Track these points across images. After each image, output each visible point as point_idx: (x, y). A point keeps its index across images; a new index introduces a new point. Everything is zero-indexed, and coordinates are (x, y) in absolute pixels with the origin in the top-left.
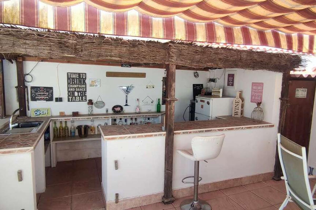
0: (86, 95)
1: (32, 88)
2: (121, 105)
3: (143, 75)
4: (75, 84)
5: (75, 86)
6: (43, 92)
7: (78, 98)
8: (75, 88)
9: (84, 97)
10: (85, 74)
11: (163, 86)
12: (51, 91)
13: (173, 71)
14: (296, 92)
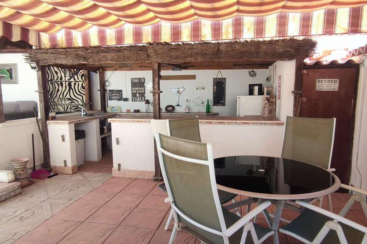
0: (145, 96)
1: (110, 91)
2: (174, 105)
3: (193, 77)
4: (137, 87)
5: (137, 89)
6: (116, 94)
7: (138, 99)
8: (137, 90)
9: (143, 98)
10: (144, 79)
11: (213, 87)
12: (121, 93)
13: (155, 68)
14: (317, 84)
